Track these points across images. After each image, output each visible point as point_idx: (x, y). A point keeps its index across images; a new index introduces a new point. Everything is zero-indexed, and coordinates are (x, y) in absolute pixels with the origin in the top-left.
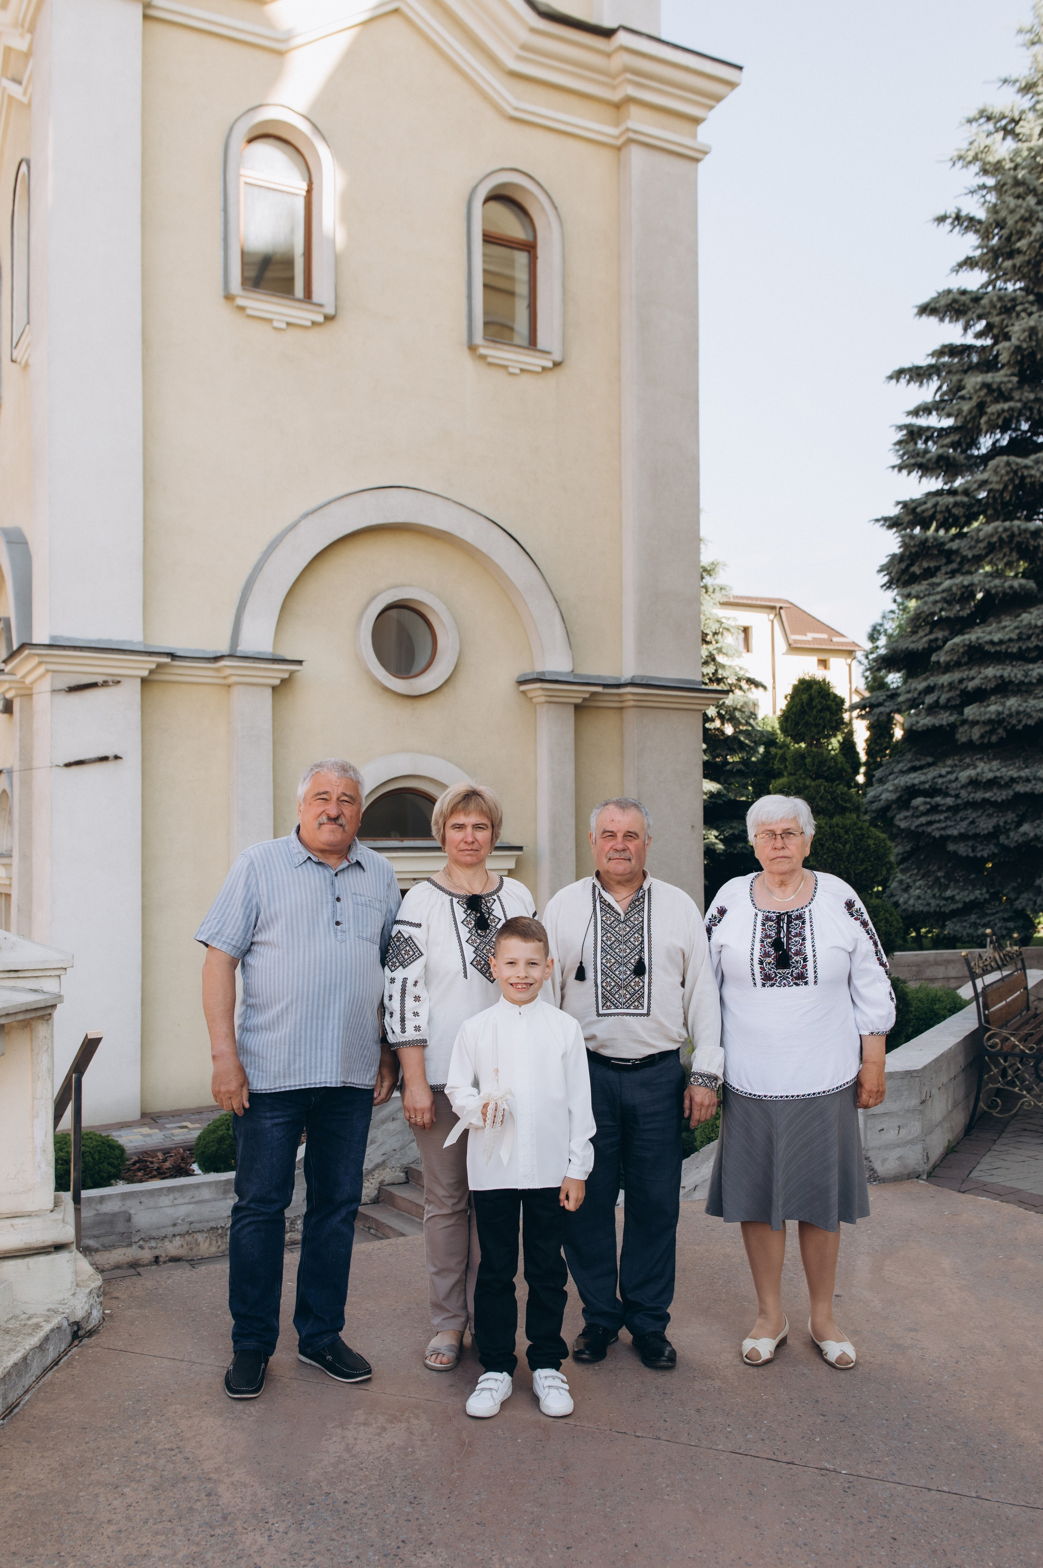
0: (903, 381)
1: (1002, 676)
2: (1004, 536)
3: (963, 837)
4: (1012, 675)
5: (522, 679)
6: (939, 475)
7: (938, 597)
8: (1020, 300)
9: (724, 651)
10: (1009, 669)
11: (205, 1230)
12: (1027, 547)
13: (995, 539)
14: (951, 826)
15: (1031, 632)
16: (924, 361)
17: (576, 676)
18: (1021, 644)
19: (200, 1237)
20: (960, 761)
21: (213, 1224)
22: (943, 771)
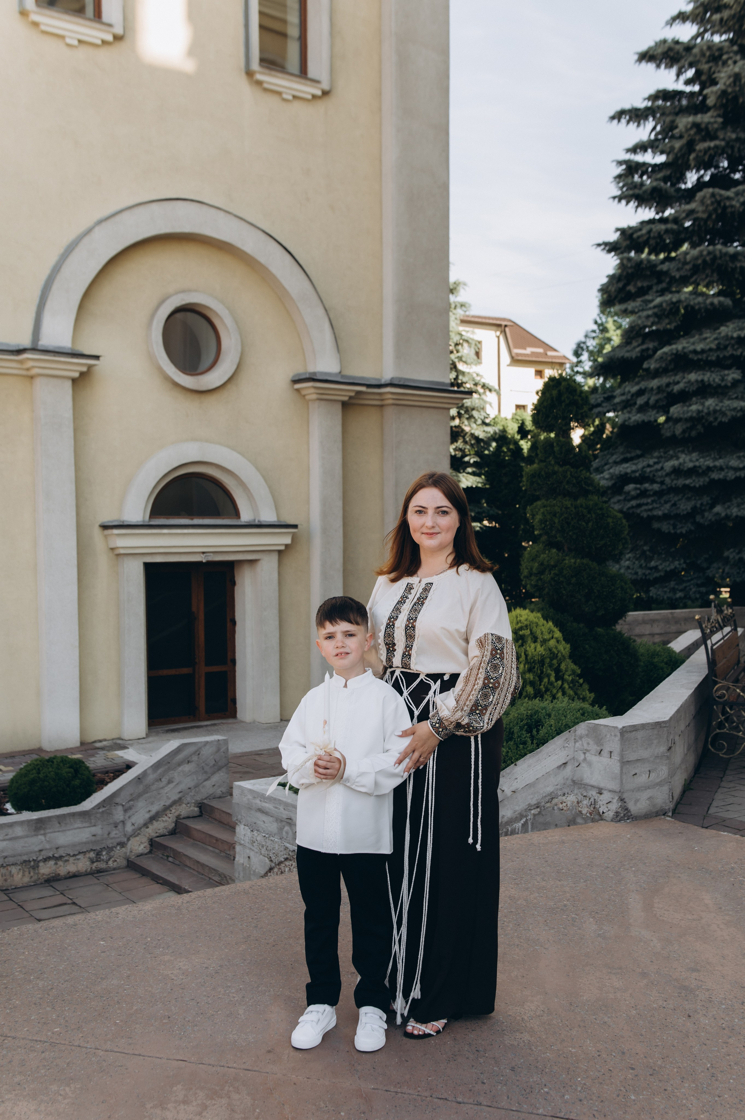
0: (623, 121)
1: (702, 381)
2: (708, 258)
3: (666, 517)
4: (711, 379)
5: (297, 378)
6: (653, 205)
7: (650, 312)
8: (725, 50)
9: (464, 359)
10: (708, 374)
11: (19, 863)
12: (726, 269)
14: (657, 508)
15: (727, 342)
16: (642, 104)
17: (343, 376)
18: (719, 353)
19: (14, 870)
21: (25, 858)
22: (651, 462)
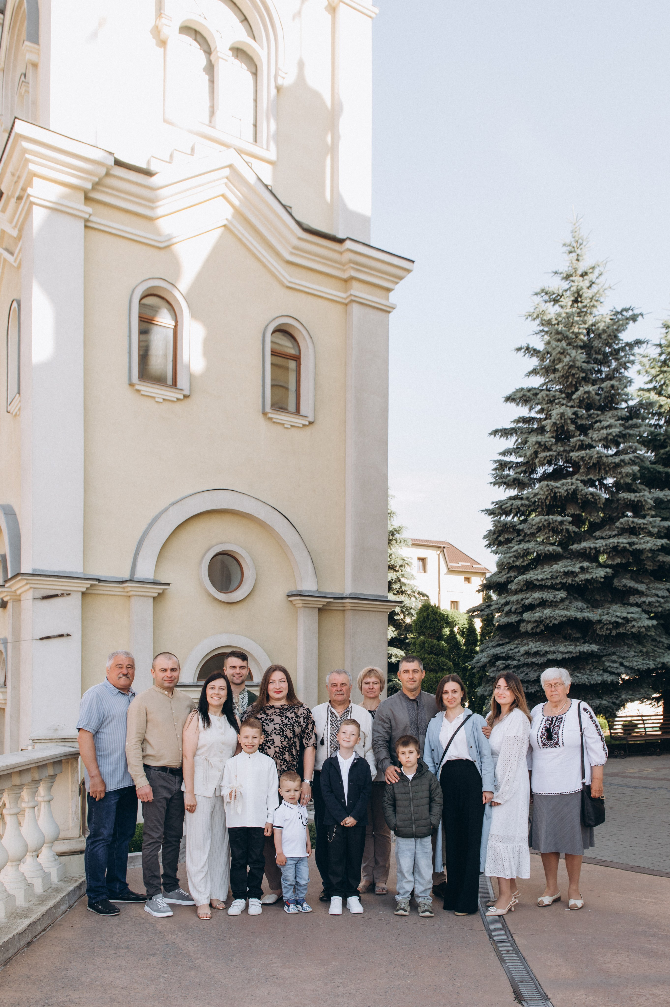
0: (498, 436)
1: (542, 598)
2: (545, 523)
4: (547, 597)
5: (290, 594)
6: (516, 487)
7: (511, 555)
8: (558, 396)
9: (406, 575)
10: (546, 594)
12: (557, 529)
13: (540, 525)
15: (557, 575)
16: (510, 425)
17: (319, 593)
18: (552, 581)
20: (521, 642)
22: (512, 648)
